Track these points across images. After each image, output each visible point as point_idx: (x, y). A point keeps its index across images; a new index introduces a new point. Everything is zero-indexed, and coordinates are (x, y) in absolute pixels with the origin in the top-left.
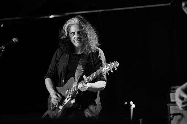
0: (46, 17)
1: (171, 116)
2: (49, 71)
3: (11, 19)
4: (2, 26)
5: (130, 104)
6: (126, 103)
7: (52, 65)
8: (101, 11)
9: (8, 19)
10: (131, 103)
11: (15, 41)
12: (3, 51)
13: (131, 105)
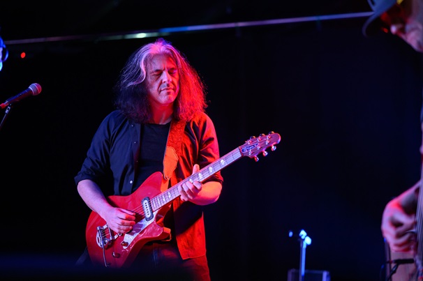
0: (119, 37)
1: (393, 265)
2: (87, 163)
3: (42, 40)
4: (23, 55)
5: (300, 237)
6: (291, 234)
7: (94, 150)
8: (241, 24)
9: (33, 40)
10: (303, 233)
11: (35, 90)
12: (7, 111)
13: (303, 237)
